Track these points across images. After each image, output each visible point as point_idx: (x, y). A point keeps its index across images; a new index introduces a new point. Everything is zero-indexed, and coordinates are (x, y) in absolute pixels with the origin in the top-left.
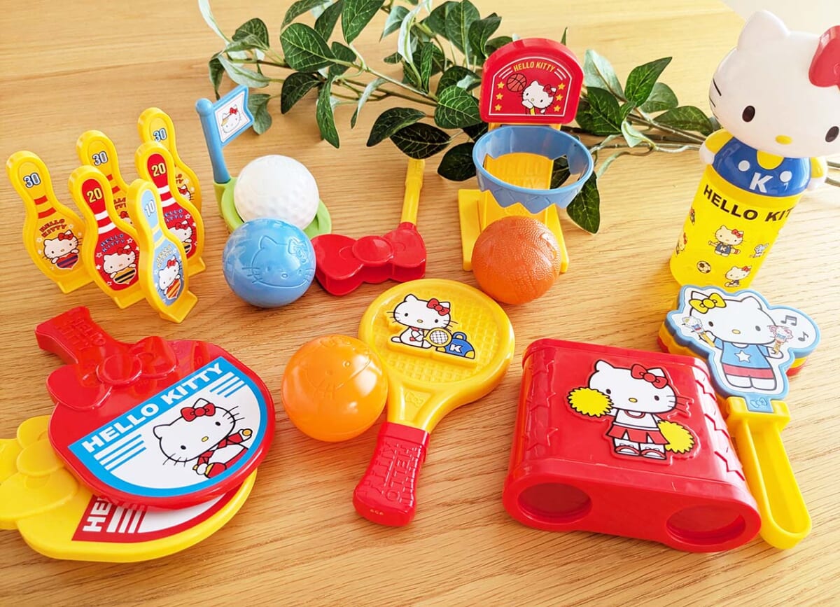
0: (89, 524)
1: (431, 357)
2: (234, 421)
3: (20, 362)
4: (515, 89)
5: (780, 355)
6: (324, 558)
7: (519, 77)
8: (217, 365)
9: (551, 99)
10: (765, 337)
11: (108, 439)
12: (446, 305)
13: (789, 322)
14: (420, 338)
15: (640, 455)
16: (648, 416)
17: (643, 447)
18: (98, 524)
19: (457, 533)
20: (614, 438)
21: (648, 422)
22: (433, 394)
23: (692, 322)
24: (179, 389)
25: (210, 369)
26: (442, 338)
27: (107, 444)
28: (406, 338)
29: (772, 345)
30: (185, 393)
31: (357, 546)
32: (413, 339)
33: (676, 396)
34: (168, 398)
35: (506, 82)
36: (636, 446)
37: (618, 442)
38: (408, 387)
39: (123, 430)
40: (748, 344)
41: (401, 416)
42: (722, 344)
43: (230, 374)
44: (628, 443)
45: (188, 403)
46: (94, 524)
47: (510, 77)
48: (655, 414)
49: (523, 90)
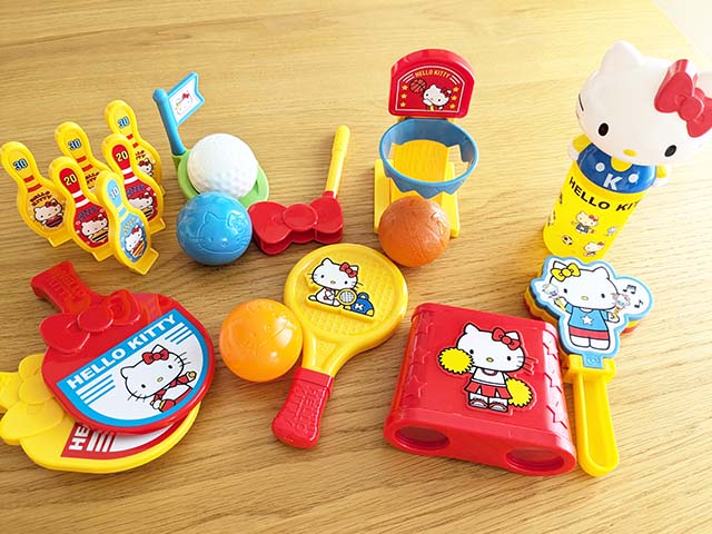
0: (74, 444)
1: (339, 313)
2: (183, 365)
3: (21, 305)
4: (417, 91)
5: (616, 320)
6: (249, 471)
7: (420, 82)
8: (171, 316)
9: (447, 99)
10: (607, 303)
11: (87, 378)
12: (355, 269)
13: (630, 290)
14: (332, 298)
15: (488, 408)
16: (499, 374)
17: (491, 400)
18: (80, 444)
19: (349, 454)
20: (470, 392)
21: (499, 379)
22: (339, 344)
23: (551, 289)
24: (142, 336)
25: (166, 320)
26: (349, 298)
27: (86, 382)
28: (320, 297)
29: (612, 311)
30: (146, 339)
31: (274, 462)
32: (326, 298)
33: (524, 357)
34: (133, 344)
35: (409, 85)
36: (486, 399)
37: (472, 396)
38: (319, 338)
39: (98, 371)
40: (593, 310)
41: (311, 364)
42: (571, 308)
43: (182, 325)
44: (479, 397)
45: (148, 348)
46: (77, 444)
47: (412, 81)
48: (506, 372)
49: (424, 91)
